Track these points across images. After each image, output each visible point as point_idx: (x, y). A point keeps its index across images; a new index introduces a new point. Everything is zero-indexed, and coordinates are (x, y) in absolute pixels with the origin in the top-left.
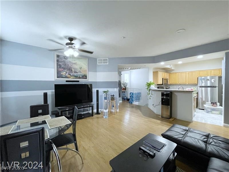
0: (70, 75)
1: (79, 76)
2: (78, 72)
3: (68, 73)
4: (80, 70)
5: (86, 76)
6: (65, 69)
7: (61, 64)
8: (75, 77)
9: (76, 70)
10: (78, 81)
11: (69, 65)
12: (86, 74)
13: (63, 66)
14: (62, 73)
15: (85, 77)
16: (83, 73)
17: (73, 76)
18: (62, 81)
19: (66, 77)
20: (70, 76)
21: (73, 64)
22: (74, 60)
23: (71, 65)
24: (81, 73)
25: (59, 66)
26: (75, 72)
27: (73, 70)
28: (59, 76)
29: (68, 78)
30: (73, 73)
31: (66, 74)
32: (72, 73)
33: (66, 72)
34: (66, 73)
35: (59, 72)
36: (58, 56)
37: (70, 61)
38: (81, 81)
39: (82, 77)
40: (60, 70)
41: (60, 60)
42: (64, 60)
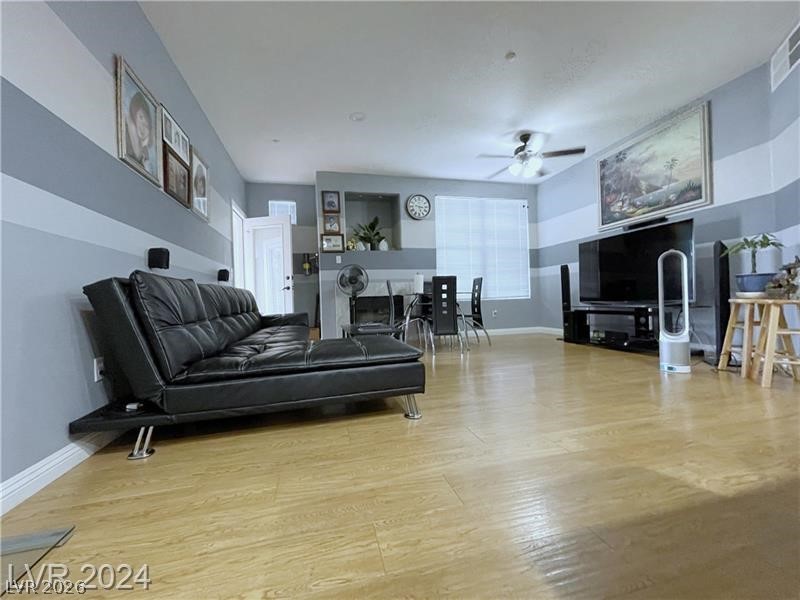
0: (633, 205)
1: (664, 200)
2: (659, 185)
3: (627, 202)
4: (668, 173)
5: (700, 187)
6: (620, 194)
7: (610, 182)
8: (650, 206)
9: (654, 183)
10: (663, 219)
11: (632, 174)
12: (700, 180)
13: (614, 187)
14: (612, 209)
15: (693, 194)
16: (682, 181)
17: (643, 206)
18: (616, 229)
19: (625, 216)
20: (635, 209)
21: (643, 164)
22: (648, 148)
23: (638, 172)
24: (672, 185)
25: (605, 190)
26: (652, 189)
27: (643, 184)
28: (607, 217)
29: (630, 217)
30: (643, 195)
31: (622, 207)
32: (641, 198)
33: (623, 201)
34: (623, 203)
35: (605, 207)
36: (603, 164)
37: (632, 162)
38: (675, 214)
39: (677, 199)
40: (609, 200)
41: (607, 173)
42: (618, 165)
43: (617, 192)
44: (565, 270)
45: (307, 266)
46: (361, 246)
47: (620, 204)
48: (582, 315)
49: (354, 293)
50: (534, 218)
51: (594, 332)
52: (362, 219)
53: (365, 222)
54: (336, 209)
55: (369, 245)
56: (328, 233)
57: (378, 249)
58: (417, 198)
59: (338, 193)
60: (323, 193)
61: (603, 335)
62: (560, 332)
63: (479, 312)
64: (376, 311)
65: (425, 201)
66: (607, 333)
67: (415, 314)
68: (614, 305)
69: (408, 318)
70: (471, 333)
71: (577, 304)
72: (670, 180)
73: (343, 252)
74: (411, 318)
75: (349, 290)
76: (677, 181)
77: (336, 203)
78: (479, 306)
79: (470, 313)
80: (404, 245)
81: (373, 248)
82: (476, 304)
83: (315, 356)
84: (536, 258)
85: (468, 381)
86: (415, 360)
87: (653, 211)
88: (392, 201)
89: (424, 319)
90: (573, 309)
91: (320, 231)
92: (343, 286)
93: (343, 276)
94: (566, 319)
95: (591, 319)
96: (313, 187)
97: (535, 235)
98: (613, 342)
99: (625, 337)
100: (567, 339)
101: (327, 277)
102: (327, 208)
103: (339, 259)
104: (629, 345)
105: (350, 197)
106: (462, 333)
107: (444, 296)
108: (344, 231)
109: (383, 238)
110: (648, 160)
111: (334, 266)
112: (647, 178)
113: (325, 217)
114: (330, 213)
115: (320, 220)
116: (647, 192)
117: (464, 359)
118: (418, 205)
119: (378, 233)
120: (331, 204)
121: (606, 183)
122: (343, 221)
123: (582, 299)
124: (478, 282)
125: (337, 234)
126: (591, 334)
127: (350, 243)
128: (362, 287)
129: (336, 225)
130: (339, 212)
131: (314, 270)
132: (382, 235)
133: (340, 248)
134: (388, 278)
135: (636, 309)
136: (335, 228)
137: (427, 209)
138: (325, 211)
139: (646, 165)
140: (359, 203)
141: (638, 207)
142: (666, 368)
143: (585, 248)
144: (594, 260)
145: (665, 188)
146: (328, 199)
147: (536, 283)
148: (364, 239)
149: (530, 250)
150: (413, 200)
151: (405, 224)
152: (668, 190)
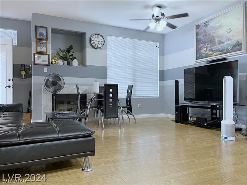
0: (211, 50)
1: (226, 49)
2: (224, 41)
3: (209, 48)
4: (228, 36)
6: (206, 44)
7: (201, 37)
8: (219, 52)
9: (221, 39)
10: (225, 59)
11: (211, 34)
13: (203, 40)
14: (201, 52)
15: (238, 47)
17: (216, 51)
18: (203, 62)
19: (207, 56)
20: (212, 53)
22: (219, 21)
23: (214, 33)
25: (198, 40)
26: (220, 43)
27: (217, 40)
28: (199, 55)
29: (210, 57)
30: (216, 45)
31: (206, 51)
33: (206, 47)
34: (207, 49)
35: (198, 50)
36: (198, 27)
37: (212, 27)
38: (231, 57)
39: (232, 49)
40: (200, 46)
41: (200, 32)
42: (204, 28)
43: (204, 42)
44: (177, 83)
45: (23, 73)
46: (60, 62)
47: (205, 49)
48: (185, 108)
49: (55, 91)
50: (162, 53)
51: (191, 117)
52: (62, 46)
53: (64, 47)
54: (45, 38)
55: (66, 61)
56: (39, 53)
57: (72, 65)
58: (96, 36)
59: (46, 28)
60: (36, 27)
61: (195, 119)
62: (173, 117)
63: (130, 105)
64: (69, 103)
65: (101, 38)
66: (197, 118)
67: (93, 105)
68: (202, 103)
69: (89, 107)
70: (126, 117)
71: (182, 102)
72: (228, 39)
73: (48, 65)
74: (90, 107)
75: (52, 89)
76: (231, 40)
77: (45, 34)
78: (130, 101)
79: (126, 106)
80: (87, 64)
81: (68, 64)
82: (129, 100)
83: (24, 135)
84: (162, 75)
85: (123, 146)
86: (90, 136)
87: (220, 54)
88: (81, 36)
89: (98, 108)
90: (180, 105)
91: (33, 51)
92: (47, 86)
93: (48, 80)
94: (177, 110)
95: (190, 110)
96: (30, 22)
97: (162, 62)
98: (199, 123)
99: (206, 120)
100: (177, 121)
101: (37, 81)
102: (38, 37)
103: (45, 70)
104: (208, 125)
105: (54, 31)
106: (120, 116)
107: (111, 95)
108: (49, 52)
109: (75, 58)
110: (219, 27)
111: (42, 74)
112: (218, 37)
113: (37, 42)
114: (40, 40)
115: (33, 44)
116: (218, 45)
117: (121, 132)
118: (97, 40)
119: (72, 55)
120: (41, 34)
121: (199, 37)
122: (49, 46)
123: (185, 99)
124: (130, 88)
125: (45, 54)
126: (189, 118)
127: (53, 60)
128: (60, 88)
129: (44, 48)
130: (46, 40)
131: (28, 75)
132: (74, 56)
133: (47, 63)
134: (77, 83)
135: (212, 106)
136: (44, 50)
137: (103, 43)
138: (37, 39)
139: (218, 30)
140: (60, 36)
141: (214, 52)
142: (224, 138)
143: (187, 71)
144: (192, 78)
145: (227, 42)
146: (40, 31)
147: (162, 89)
148: (63, 58)
149: (159, 70)
150: (94, 37)
151: (89, 51)
152: (228, 44)
